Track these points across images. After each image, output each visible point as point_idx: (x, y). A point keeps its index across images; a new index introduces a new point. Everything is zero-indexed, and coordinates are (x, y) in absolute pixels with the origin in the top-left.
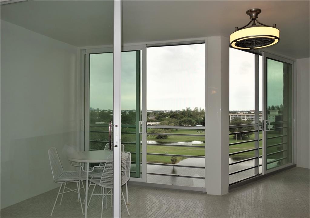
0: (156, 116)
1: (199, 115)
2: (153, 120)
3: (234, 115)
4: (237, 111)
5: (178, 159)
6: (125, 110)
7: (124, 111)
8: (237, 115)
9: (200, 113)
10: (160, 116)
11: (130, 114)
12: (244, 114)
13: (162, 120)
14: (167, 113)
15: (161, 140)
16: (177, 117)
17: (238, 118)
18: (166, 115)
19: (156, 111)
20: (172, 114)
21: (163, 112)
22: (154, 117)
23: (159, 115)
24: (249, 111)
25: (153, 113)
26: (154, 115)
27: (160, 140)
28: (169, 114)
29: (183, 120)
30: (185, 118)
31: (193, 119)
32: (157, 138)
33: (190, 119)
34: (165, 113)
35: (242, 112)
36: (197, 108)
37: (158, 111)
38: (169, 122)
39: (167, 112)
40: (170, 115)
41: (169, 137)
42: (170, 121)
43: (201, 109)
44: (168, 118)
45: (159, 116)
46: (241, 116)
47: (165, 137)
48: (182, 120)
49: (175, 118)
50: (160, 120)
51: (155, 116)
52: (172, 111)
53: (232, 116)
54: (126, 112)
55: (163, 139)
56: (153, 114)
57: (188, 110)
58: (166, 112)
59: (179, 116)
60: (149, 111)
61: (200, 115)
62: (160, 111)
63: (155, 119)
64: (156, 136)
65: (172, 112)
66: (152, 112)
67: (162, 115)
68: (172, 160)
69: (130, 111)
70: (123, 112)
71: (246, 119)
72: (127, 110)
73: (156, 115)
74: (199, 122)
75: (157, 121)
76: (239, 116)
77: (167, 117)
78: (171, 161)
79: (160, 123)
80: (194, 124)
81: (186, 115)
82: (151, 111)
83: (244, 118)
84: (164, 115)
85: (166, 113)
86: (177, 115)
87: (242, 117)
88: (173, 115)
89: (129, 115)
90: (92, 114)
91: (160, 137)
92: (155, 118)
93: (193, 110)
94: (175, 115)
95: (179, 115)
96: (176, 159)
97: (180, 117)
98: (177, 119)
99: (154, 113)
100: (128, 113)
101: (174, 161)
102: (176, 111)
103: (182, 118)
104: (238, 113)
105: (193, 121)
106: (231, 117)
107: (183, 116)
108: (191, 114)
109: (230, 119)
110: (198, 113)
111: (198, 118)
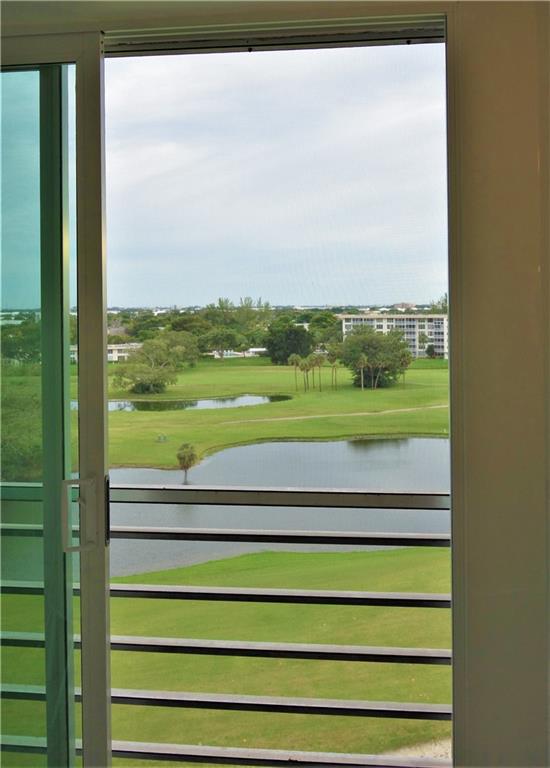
0: (128, 326)
1: (256, 320)
2: (120, 336)
3: (354, 320)
4: (359, 307)
5: (198, 454)
6: (31, 308)
7: (30, 311)
8: (361, 320)
9: (256, 313)
10: (141, 325)
12: (381, 316)
13: (146, 337)
14: (163, 315)
15: (144, 396)
16: (192, 327)
17: (365, 326)
18: (160, 320)
19: (129, 310)
20: (178, 318)
21: (151, 311)
22: (122, 329)
23: (139, 320)
24: (392, 306)
25: (118, 315)
26: (123, 322)
27: (140, 396)
28: (169, 319)
29: (209, 334)
30: (215, 331)
31: (239, 332)
32: (134, 391)
33: (230, 331)
34: (156, 314)
35: (373, 309)
36: (249, 298)
37: (134, 310)
38: (168, 341)
39: (163, 311)
40: (172, 321)
41: (169, 387)
42: (172, 340)
43: (260, 302)
44: (165, 331)
45: (138, 323)
46: (372, 320)
47: (158, 387)
48: (207, 335)
49: (185, 329)
50: (141, 337)
51: (125, 324)
52: (178, 307)
53: (347, 320)
55: (152, 393)
56: (121, 319)
57: (223, 305)
58: (159, 312)
59: (198, 324)
61: (260, 319)
62: (140, 310)
63: (126, 335)
64: (129, 387)
65: (176, 313)
66: (115, 312)
67: (149, 320)
68: (181, 458)
70: (26, 316)
71: (385, 330)
73: (129, 323)
74: (258, 341)
75: (133, 341)
76: (368, 320)
77: (163, 326)
78: (177, 462)
79: (143, 348)
80: (243, 345)
81: (217, 322)
82: (114, 309)
83: (381, 327)
84: (152, 322)
85: (158, 314)
86: (191, 321)
87: (376, 323)
88: (181, 321)
91: (142, 388)
92: (127, 332)
93: (237, 304)
94: (185, 322)
95: (197, 320)
96: (192, 455)
97: (201, 327)
98: (194, 333)
99: (125, 317)
101: (187, 459)
102: (189, 309)
103: (207, 329)
104: (363, 312)
105: (239, 337)
106: (344, 323)
107: (209, 323)
108: (234, 316)
109: (344, 330)
110: (253, 315)
111: (254, 329)
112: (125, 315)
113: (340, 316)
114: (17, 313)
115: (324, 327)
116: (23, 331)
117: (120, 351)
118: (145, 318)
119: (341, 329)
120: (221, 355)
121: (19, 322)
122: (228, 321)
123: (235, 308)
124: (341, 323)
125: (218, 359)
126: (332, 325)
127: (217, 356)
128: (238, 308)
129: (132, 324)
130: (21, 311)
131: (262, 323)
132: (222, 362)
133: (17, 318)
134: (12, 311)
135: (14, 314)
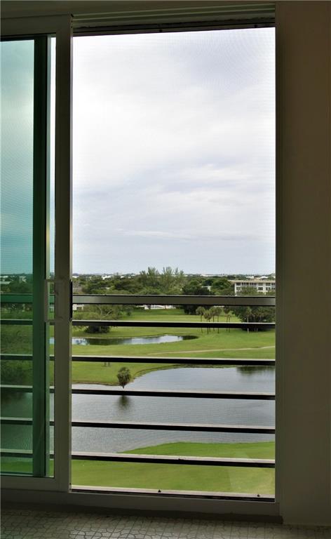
0: (84, 286)
1: (174, 283)
3: (243, 283)
4: (247, 275)
5: (132, 375)
6: (16, 273)
8: (248, 284)
9: (177, 279)
10: (94, 284)
12: (262, 281)
14: (109, 279)
15: (95, 335)
16: (130, 287)
17: (250, 289)
18: (107, 283)
19: (85, 276)
20: (119, 281)
21: (100, 277)
22: (80, 288)
23: (92, 283)
24: (270, 275)
25: (77, 279)
26: (81, 283)
27: (93, 335)
28: (113, 282)
29: (141, 293)
30: (145, 290)
31: (162, 291)
32: (87, 331)
33: (155, 291)
34: (104, 278)
35: (256, 277)
36: (169, 268)
37: (89, 276)
39: (109, 277)
40: (115, 283)
43: (177, 271)
44: (110, 290)
45: (91, 285)
46: (255, 284)
47: (105, 329)
49: (124, 289)
51: (82, 285)
52: (119, 274)
53: (238, 284)
54: (21, 277)
55: (101, 333)
56: (79, 281)
57: (151, 272)
58: (106, 277)
59: (134, 285)
61: (176, 283)
62: (93, 276)
63: (83, 293)
64: (85, 328)
65: (118, 277)
66: (76, 277)
67: (99, 283)
68: (120, 377)
70: (13, 278)
71: (264, 291)
72: (20, 273)
73: (85, 284)
76: (253, 284)
77: (109, 287)
78: (117, 380)
81: (147, 284)
82: (75, 275)
83: (261, 289)
84: (101, 284)
85: (106, 279)
86: (129, 283)
87: (258, 286)
88: (121, 283)
89: (26, 283)
91: (94, 330)
92: (84, 290)
93: (161, 272)
94: (124, 283)
95: (132, 283)
96: (128, 375)
97: (136, 287)
98: (130, 291)
99: (82, 280)
101: (124, 378)
102: (127, 275)
103: (140, 289)
104: (249, 279)
106: (236, 286)
107: (141, 284)
108: (158, 280)
109: (236, 291)
110: (172, 280)
111: (173, 289)
112: (83, 279)
113: (233, 281)
114: (7, 277)
115: (222, 289)
116: (10, 288)
118: (96, 281)
119: (234, 290)
120: (149, 307)
121: (8, 283)
122: (154, 283)
123: (160, 275)
124: (233, 286)
125: (146, 311)
126: (227, 287)
127: (146, 308)
128: (162, 276)
129: (87, 285)
130: (9, 275)
131: (178, 285)
132: (150, 311)
133: (7, 280)
134: (3, 275)
135: (4, 277)
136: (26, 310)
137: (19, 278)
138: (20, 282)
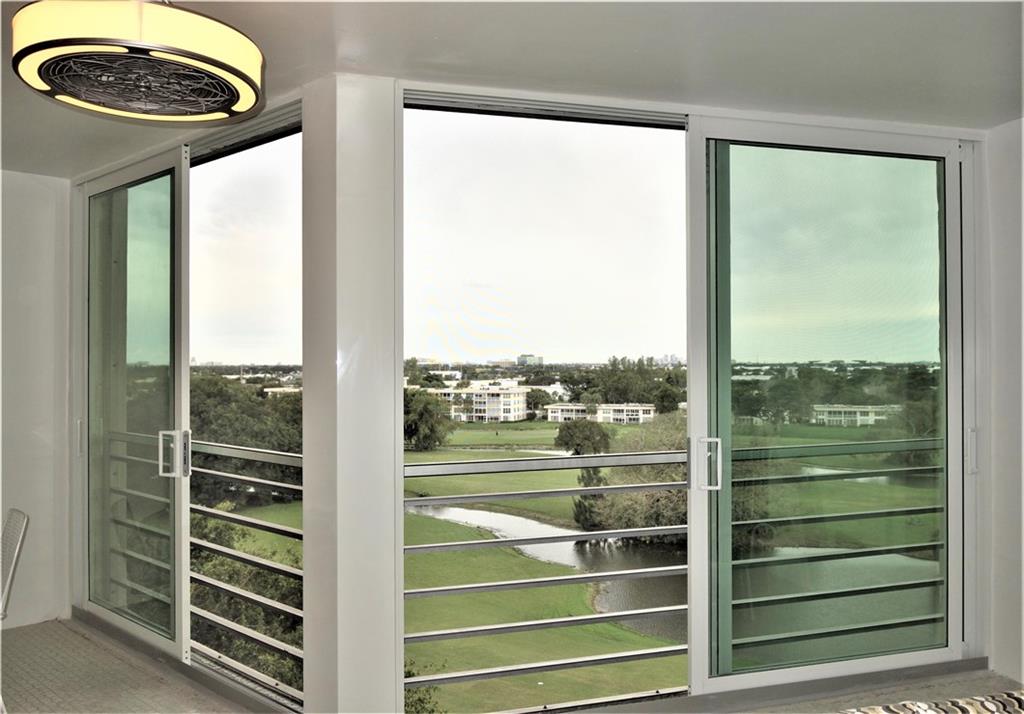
0: (890, 384)
2: (880, 396)
7: (781, 365)
11: (799, 375)
13: (911, 398)
18: (933, 378)
19: (897, 366)
21: (924, 367)
22: (884, 387)
23: (909, 377)
25: (882, 371)
26: (885, 379)
32: (888, 462)
34: (931, 370)
37: (902, 365)
51: (888, 383)
54: (789, 368)
56: (885, 376)
60: (871, 364)
63: (886, 395)
66: (880, 368)
67: (919, 378)
69: (803, 364)
70: (777, 370)
72: (791, 362)
73: (893, 380)
75: (893, 402)
79: (904, 411)
82: (879, 364)
84: (924, 379)
85: (934, 371)
89: (796, 377)
90: (670, 378)
91: (899, 460)
92: (889, 390)
99: (891, 374)
100: (795, 374)
112: (891, 371)
114: (768, 368)
116: (770, 388)
117: (877, 414)
118: (916, 375)
121: (768, 378)
129: (897, 382)
130: (772, 365)
133: (767, 373)
134: (762, 365)
135: (764, 368)
136: (790, 420)
137: (786, 369)
138: (787, 375)
